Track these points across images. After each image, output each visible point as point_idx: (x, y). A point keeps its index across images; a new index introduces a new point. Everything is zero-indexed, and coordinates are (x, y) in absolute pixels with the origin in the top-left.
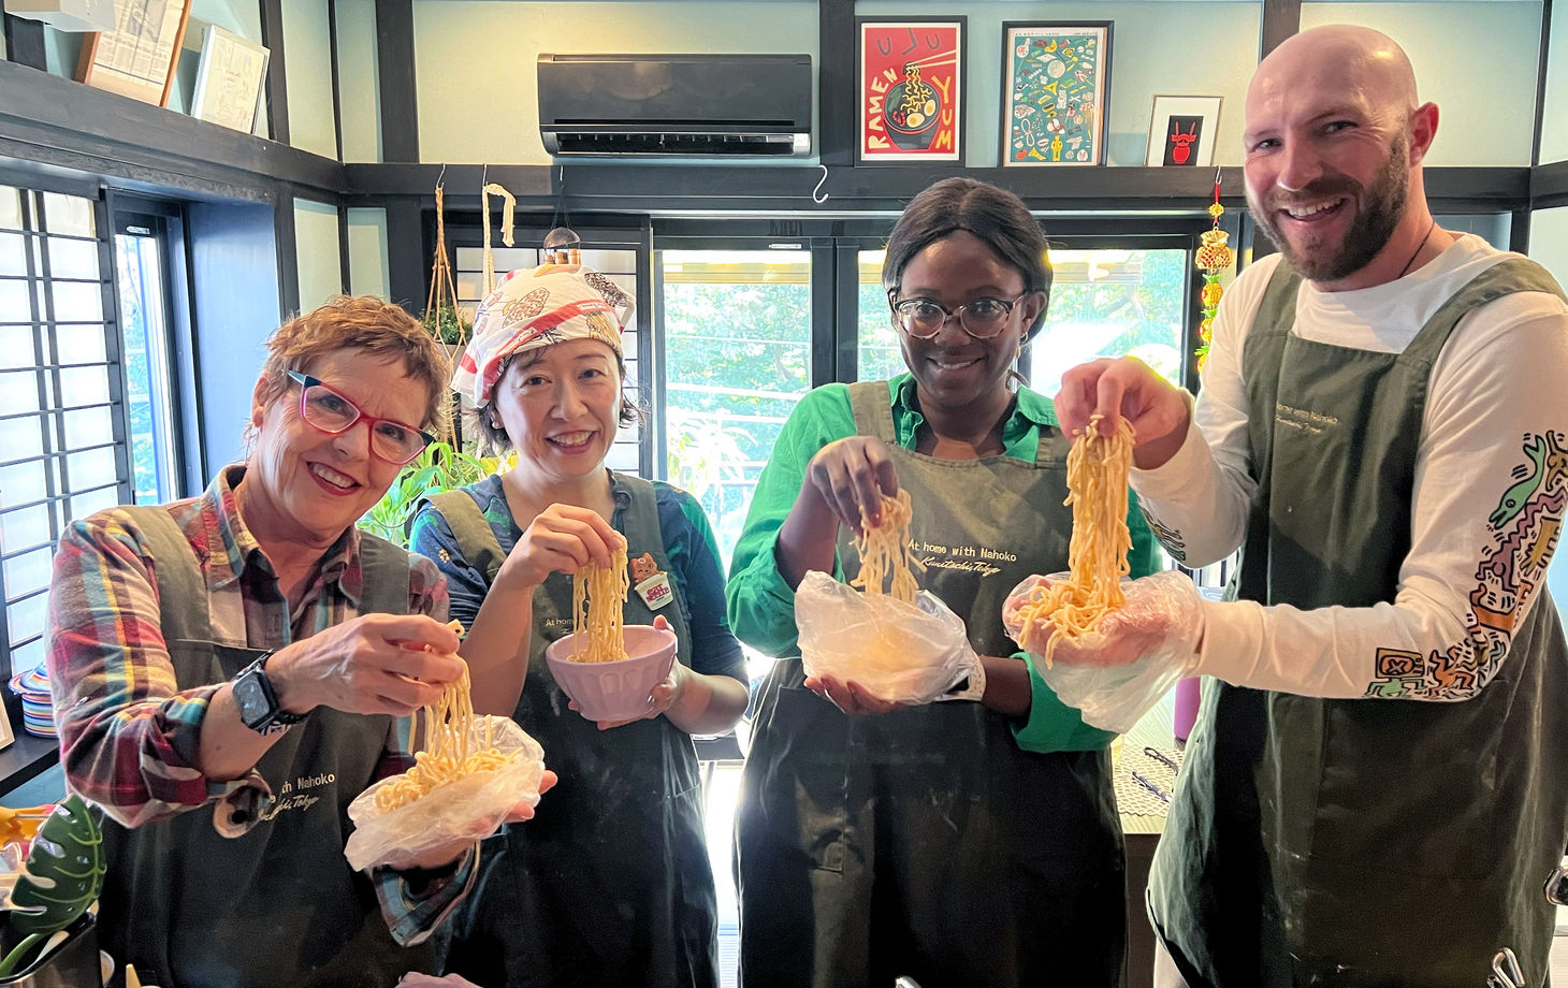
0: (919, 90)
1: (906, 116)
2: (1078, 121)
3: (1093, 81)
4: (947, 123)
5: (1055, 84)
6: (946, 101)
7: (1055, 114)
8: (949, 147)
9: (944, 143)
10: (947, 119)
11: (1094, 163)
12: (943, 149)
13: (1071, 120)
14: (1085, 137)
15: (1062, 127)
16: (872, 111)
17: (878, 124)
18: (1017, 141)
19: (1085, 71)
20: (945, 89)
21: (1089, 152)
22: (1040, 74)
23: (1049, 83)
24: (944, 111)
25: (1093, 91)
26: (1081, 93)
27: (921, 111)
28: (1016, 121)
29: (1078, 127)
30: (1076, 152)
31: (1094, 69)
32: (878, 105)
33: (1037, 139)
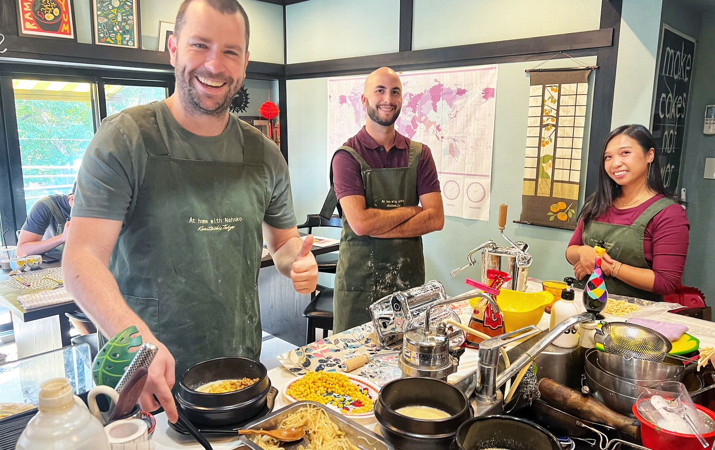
0: (49, 3)
1: (45, 14)
2: (127, 27)
3: (132, 11)
4: (66, 20)
5: (116, 10)
6: (64, 10)
7: (117, 23)
8: (68, 32)
9: (66, 30)
10: (66, 18)
11: (136, 47)
12: (65, 33)
13: (124, 27)
14: (131, 36)
15: (121, 29)
16: (25, 9)
17: (29, 16)
18: (101, 33)
19: (128, 6)
20: (63, 4)
21: (134, 42)
22: (108, 4)
23: (113, 8)
24: (64, 15)
25: (132, 15)
26: (127, 15)
27: (52, 13)
28: (99, 24)
29: (127, 30)
30: (128, 41)
31: (132, 6)
32: (28, 7)
33: (110, 34)
